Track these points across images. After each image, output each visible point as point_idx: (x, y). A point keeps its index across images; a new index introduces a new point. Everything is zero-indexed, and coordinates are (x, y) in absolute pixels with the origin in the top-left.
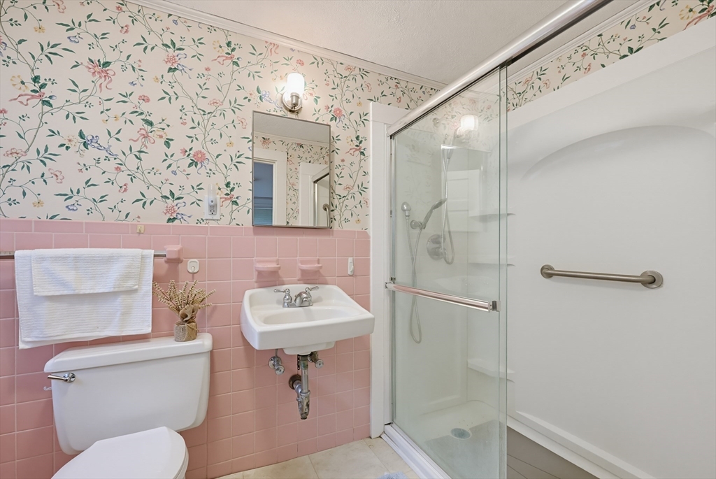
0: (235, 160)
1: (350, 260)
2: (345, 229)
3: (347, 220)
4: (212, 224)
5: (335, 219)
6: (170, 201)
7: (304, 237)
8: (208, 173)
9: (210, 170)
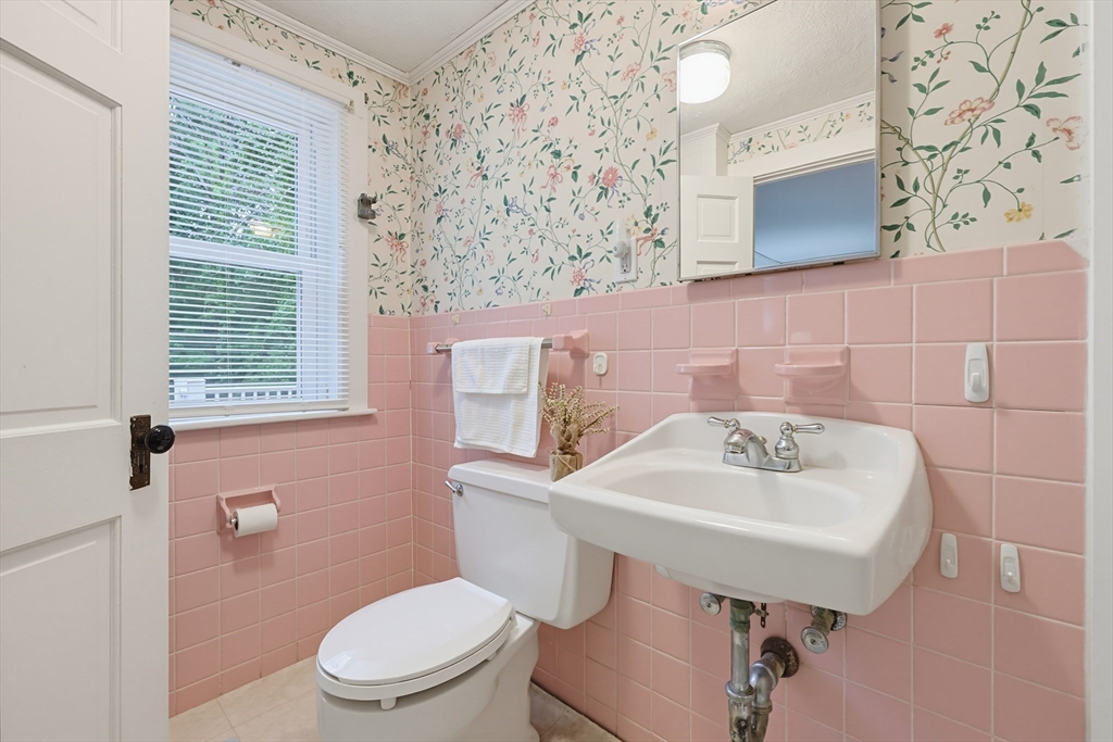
0: (659, 160)
1: (975, 350)
2: (949, 250)
3: (961, 220)
4: (627, 288)
5: (910, 227)
6: (576, 263)
7: (804, 294)
8: (620, 202)
9: (624, 195)
